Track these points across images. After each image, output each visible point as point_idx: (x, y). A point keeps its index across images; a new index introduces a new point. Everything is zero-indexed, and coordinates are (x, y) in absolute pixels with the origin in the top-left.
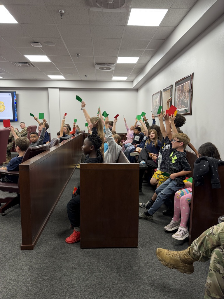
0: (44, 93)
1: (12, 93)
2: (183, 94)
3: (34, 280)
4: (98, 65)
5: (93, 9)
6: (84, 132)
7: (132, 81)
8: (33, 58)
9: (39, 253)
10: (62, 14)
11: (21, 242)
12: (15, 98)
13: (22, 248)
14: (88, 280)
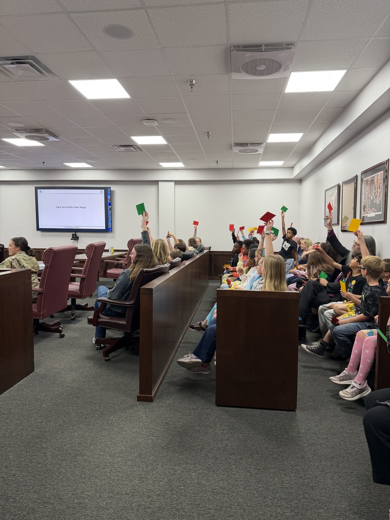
0: (152, 189)
1: (106, 189)
2: (374, 190)
3: (159, 433)
4: (237, 147)
5: (235, 76)
6: (210, 249)
7: (292, 168)
8: (140, 140)
9: (162, 407)
10: (192, 85)
11: (138, 391)
12: (109, 197)
13: (140, 399)
14: (227, 440)
